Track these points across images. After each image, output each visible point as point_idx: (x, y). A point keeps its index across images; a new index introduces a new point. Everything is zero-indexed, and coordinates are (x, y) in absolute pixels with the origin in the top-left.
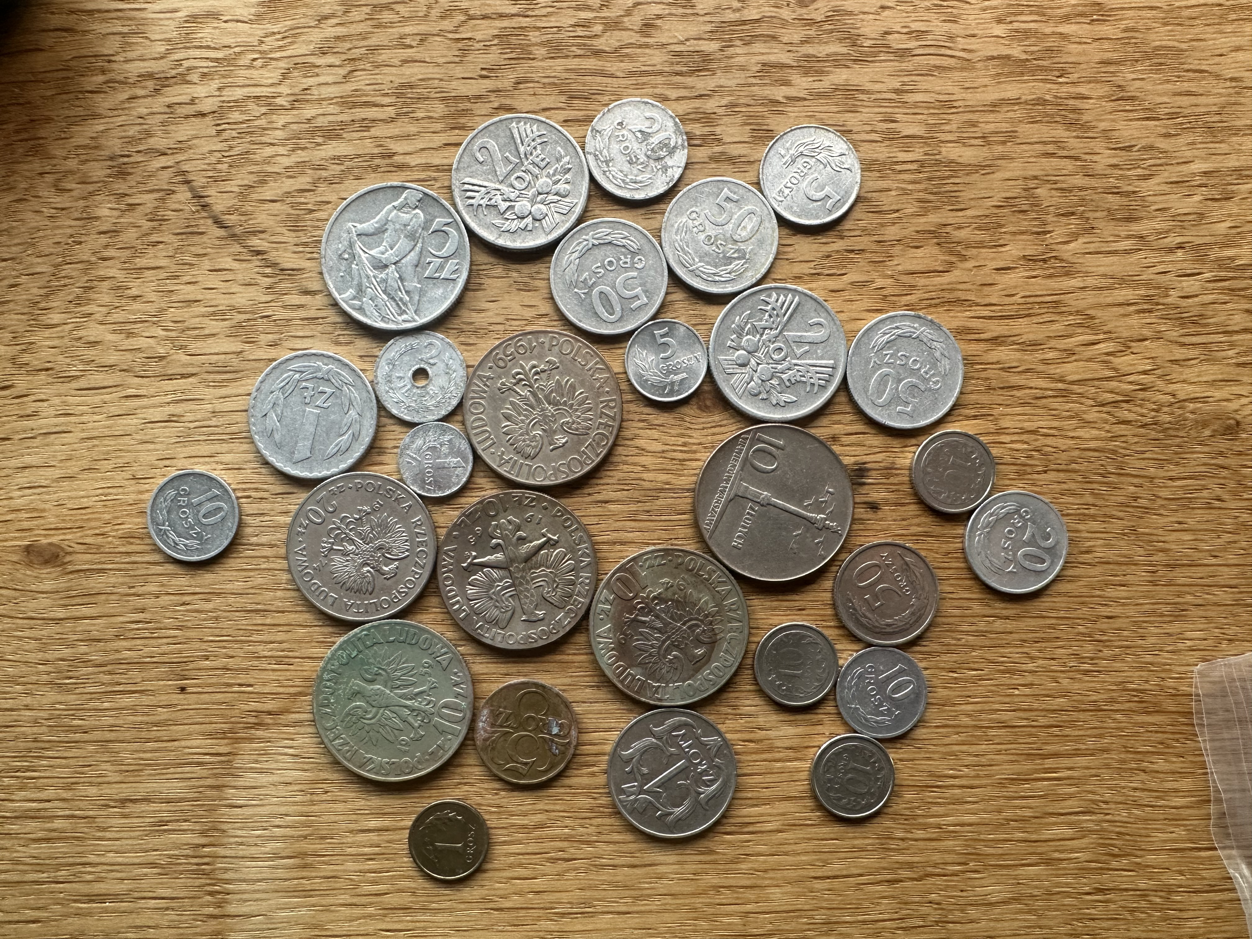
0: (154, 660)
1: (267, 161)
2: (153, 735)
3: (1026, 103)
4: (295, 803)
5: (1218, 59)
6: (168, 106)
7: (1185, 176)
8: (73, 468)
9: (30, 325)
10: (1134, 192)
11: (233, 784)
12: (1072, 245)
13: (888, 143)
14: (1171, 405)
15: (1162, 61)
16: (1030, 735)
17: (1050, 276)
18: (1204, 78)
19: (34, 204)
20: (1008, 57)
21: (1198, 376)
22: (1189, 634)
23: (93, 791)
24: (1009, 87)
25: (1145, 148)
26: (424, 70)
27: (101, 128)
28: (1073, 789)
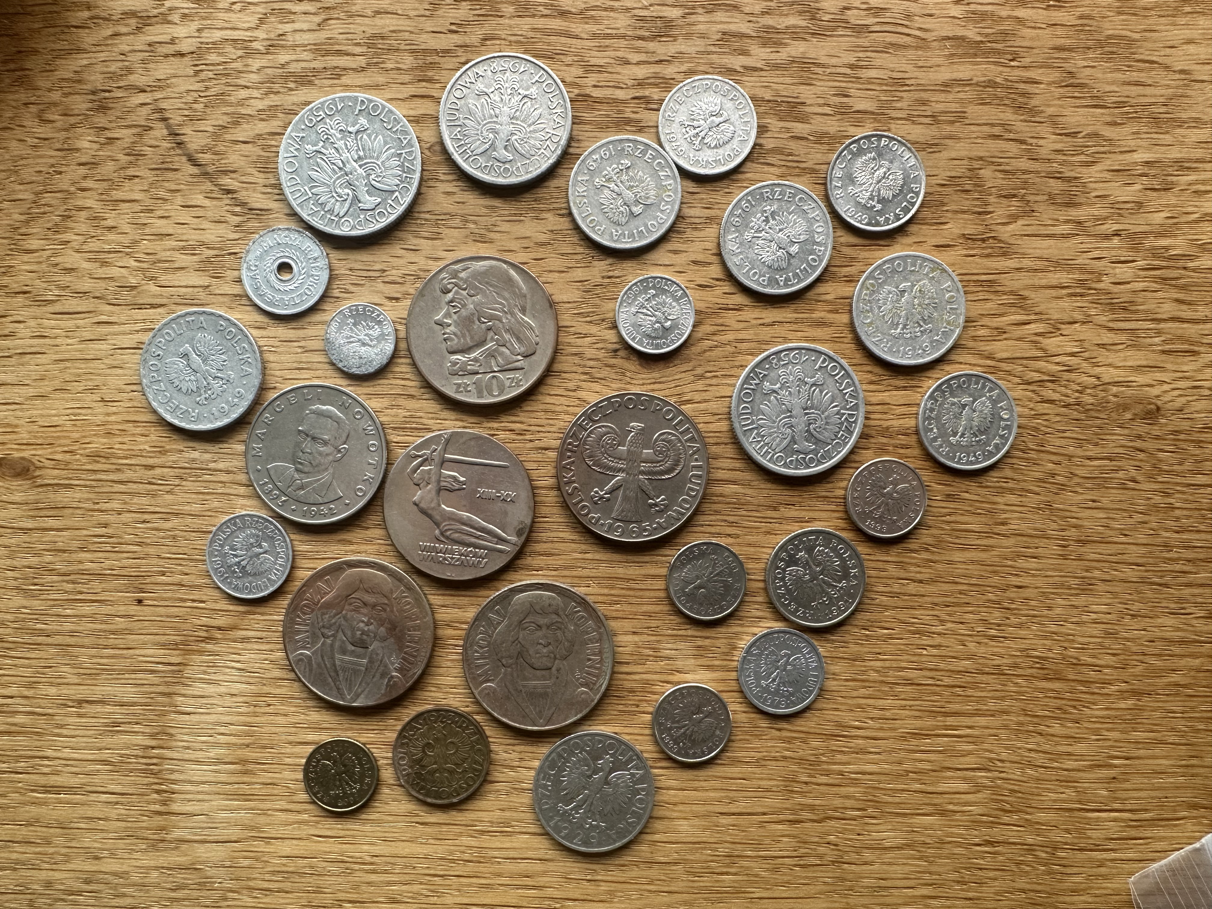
0: (114, 572)
1: (241, 103)
2: (111, 642)
3: (977, 84)
4: (240, 714)
5: (1168, 51)
6: (150, 45)
7: (1128, 165)
8: (46, 387)
9: (11, 250)
10: (1076, 178)
11: (183, 692)
12: (1011, 227)
13: (839, 117)
14: (1095, 387)
15: (1115, 49)
16: (935, 694)
18: (1153, 69)
19: (19, 133)
20: (963, 38)
21: (1125, 360)
22: (1094, 608)
23: (53, 691)
24: (962, 68)
25: (1089, 136)
26: (395, 22)
27: (85, 62)
28: (971, 747)
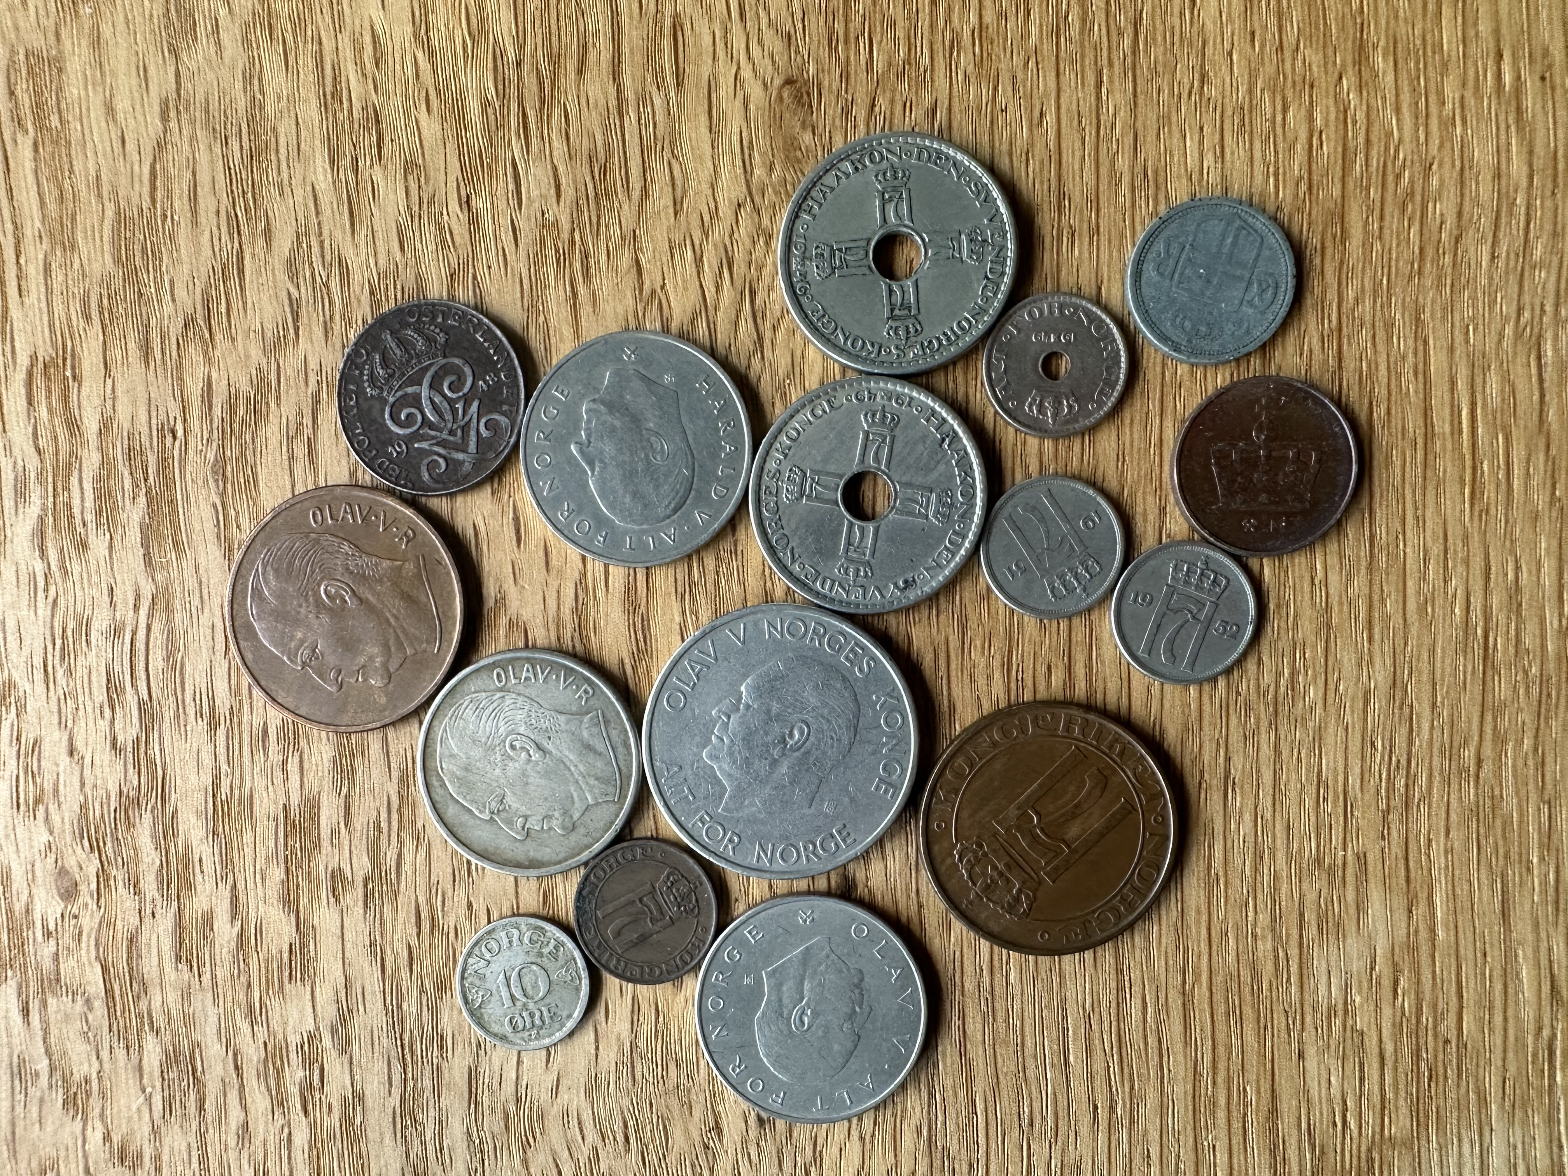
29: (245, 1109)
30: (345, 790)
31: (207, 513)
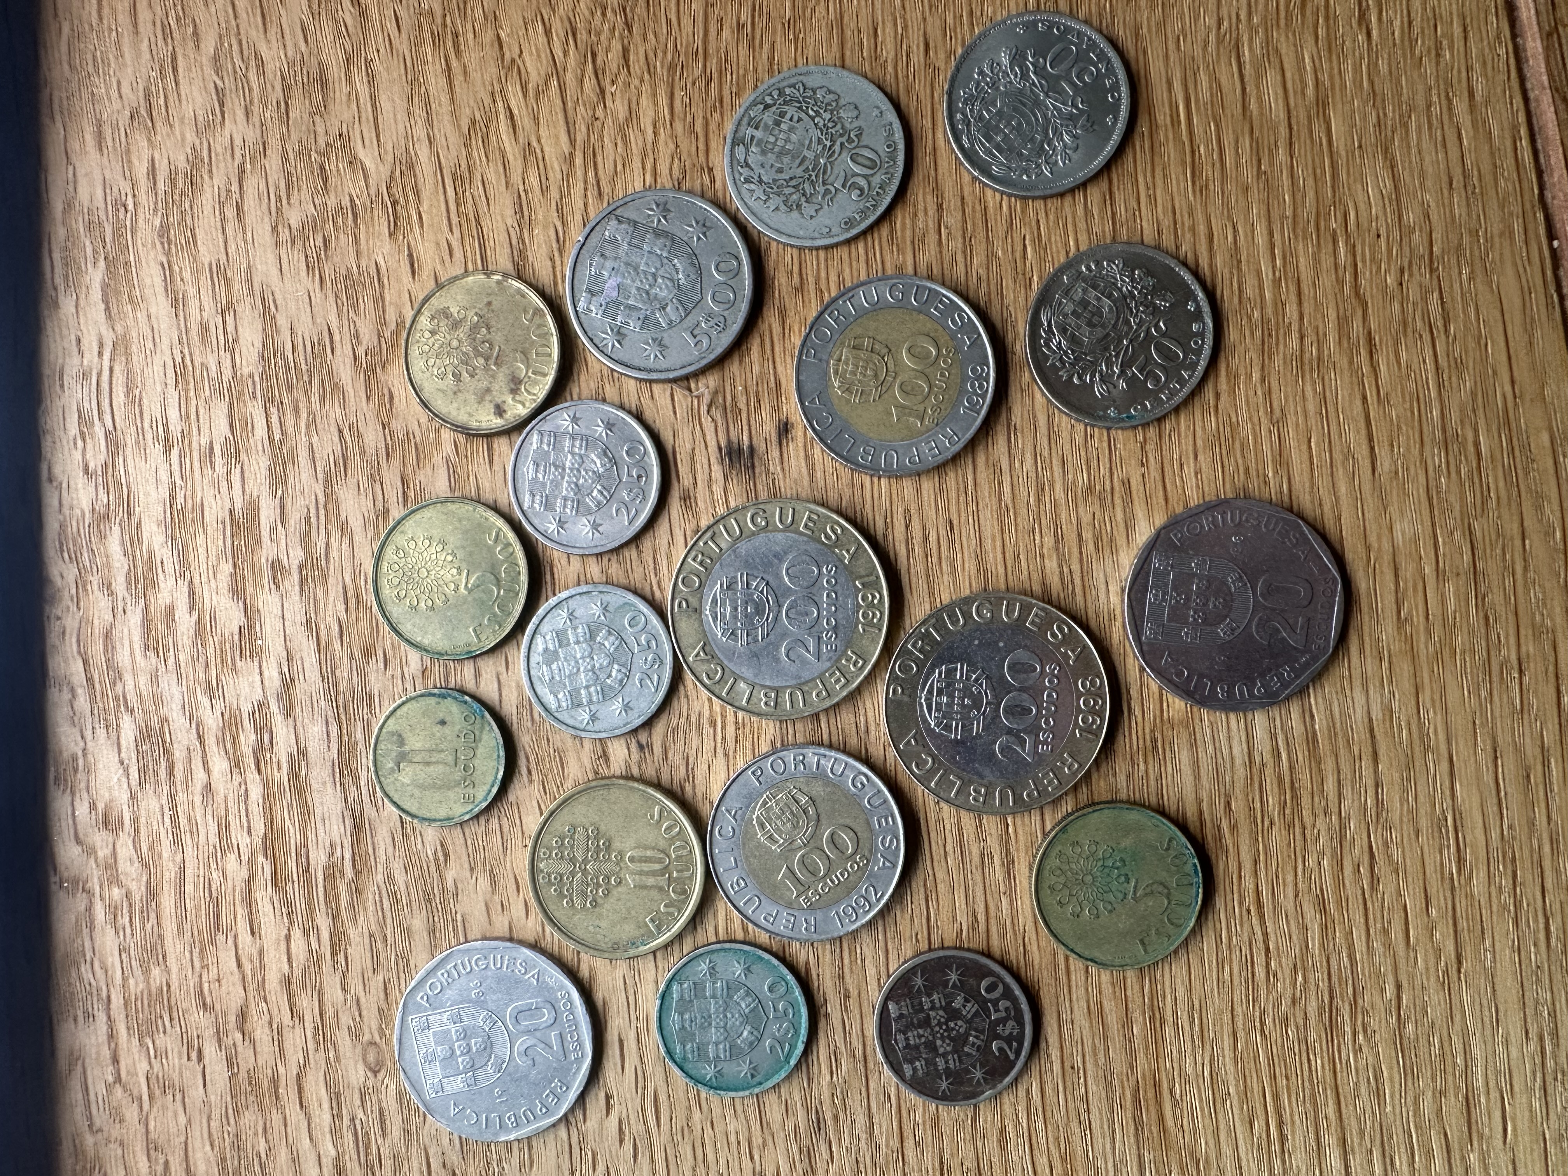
17: (417, 193)
29: (208, 771)
30: (280, 493)
31: (156, 271)
